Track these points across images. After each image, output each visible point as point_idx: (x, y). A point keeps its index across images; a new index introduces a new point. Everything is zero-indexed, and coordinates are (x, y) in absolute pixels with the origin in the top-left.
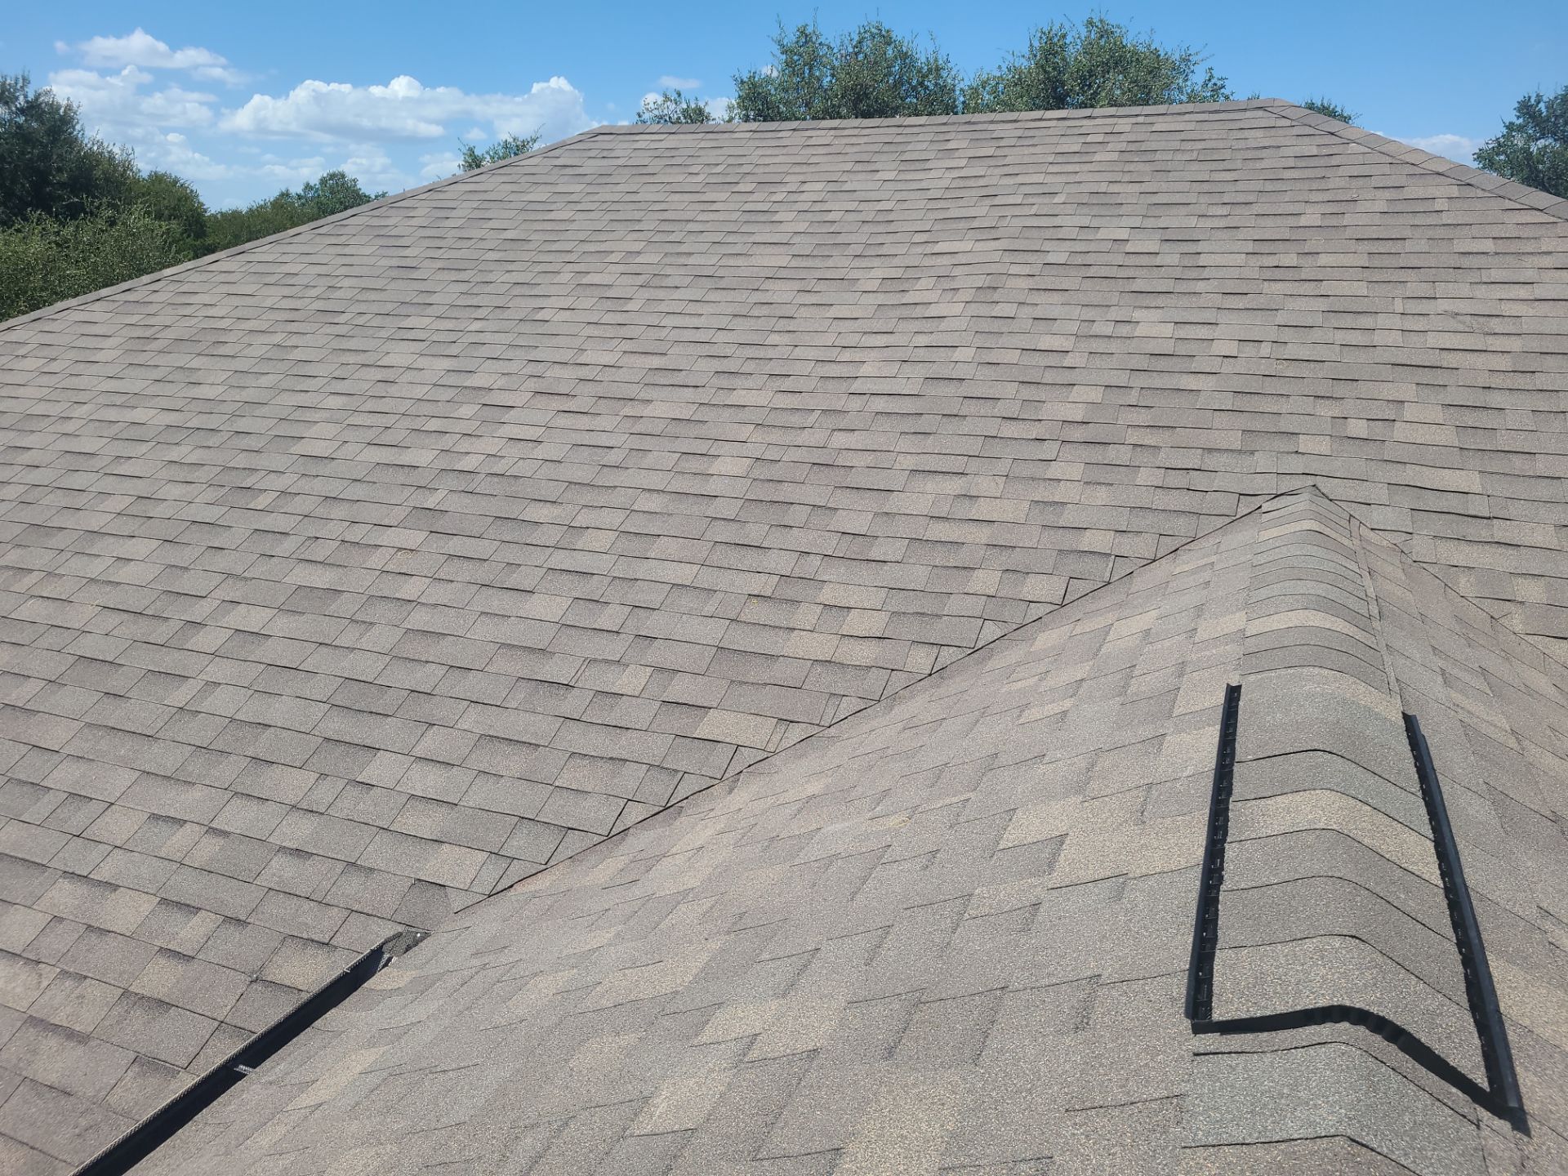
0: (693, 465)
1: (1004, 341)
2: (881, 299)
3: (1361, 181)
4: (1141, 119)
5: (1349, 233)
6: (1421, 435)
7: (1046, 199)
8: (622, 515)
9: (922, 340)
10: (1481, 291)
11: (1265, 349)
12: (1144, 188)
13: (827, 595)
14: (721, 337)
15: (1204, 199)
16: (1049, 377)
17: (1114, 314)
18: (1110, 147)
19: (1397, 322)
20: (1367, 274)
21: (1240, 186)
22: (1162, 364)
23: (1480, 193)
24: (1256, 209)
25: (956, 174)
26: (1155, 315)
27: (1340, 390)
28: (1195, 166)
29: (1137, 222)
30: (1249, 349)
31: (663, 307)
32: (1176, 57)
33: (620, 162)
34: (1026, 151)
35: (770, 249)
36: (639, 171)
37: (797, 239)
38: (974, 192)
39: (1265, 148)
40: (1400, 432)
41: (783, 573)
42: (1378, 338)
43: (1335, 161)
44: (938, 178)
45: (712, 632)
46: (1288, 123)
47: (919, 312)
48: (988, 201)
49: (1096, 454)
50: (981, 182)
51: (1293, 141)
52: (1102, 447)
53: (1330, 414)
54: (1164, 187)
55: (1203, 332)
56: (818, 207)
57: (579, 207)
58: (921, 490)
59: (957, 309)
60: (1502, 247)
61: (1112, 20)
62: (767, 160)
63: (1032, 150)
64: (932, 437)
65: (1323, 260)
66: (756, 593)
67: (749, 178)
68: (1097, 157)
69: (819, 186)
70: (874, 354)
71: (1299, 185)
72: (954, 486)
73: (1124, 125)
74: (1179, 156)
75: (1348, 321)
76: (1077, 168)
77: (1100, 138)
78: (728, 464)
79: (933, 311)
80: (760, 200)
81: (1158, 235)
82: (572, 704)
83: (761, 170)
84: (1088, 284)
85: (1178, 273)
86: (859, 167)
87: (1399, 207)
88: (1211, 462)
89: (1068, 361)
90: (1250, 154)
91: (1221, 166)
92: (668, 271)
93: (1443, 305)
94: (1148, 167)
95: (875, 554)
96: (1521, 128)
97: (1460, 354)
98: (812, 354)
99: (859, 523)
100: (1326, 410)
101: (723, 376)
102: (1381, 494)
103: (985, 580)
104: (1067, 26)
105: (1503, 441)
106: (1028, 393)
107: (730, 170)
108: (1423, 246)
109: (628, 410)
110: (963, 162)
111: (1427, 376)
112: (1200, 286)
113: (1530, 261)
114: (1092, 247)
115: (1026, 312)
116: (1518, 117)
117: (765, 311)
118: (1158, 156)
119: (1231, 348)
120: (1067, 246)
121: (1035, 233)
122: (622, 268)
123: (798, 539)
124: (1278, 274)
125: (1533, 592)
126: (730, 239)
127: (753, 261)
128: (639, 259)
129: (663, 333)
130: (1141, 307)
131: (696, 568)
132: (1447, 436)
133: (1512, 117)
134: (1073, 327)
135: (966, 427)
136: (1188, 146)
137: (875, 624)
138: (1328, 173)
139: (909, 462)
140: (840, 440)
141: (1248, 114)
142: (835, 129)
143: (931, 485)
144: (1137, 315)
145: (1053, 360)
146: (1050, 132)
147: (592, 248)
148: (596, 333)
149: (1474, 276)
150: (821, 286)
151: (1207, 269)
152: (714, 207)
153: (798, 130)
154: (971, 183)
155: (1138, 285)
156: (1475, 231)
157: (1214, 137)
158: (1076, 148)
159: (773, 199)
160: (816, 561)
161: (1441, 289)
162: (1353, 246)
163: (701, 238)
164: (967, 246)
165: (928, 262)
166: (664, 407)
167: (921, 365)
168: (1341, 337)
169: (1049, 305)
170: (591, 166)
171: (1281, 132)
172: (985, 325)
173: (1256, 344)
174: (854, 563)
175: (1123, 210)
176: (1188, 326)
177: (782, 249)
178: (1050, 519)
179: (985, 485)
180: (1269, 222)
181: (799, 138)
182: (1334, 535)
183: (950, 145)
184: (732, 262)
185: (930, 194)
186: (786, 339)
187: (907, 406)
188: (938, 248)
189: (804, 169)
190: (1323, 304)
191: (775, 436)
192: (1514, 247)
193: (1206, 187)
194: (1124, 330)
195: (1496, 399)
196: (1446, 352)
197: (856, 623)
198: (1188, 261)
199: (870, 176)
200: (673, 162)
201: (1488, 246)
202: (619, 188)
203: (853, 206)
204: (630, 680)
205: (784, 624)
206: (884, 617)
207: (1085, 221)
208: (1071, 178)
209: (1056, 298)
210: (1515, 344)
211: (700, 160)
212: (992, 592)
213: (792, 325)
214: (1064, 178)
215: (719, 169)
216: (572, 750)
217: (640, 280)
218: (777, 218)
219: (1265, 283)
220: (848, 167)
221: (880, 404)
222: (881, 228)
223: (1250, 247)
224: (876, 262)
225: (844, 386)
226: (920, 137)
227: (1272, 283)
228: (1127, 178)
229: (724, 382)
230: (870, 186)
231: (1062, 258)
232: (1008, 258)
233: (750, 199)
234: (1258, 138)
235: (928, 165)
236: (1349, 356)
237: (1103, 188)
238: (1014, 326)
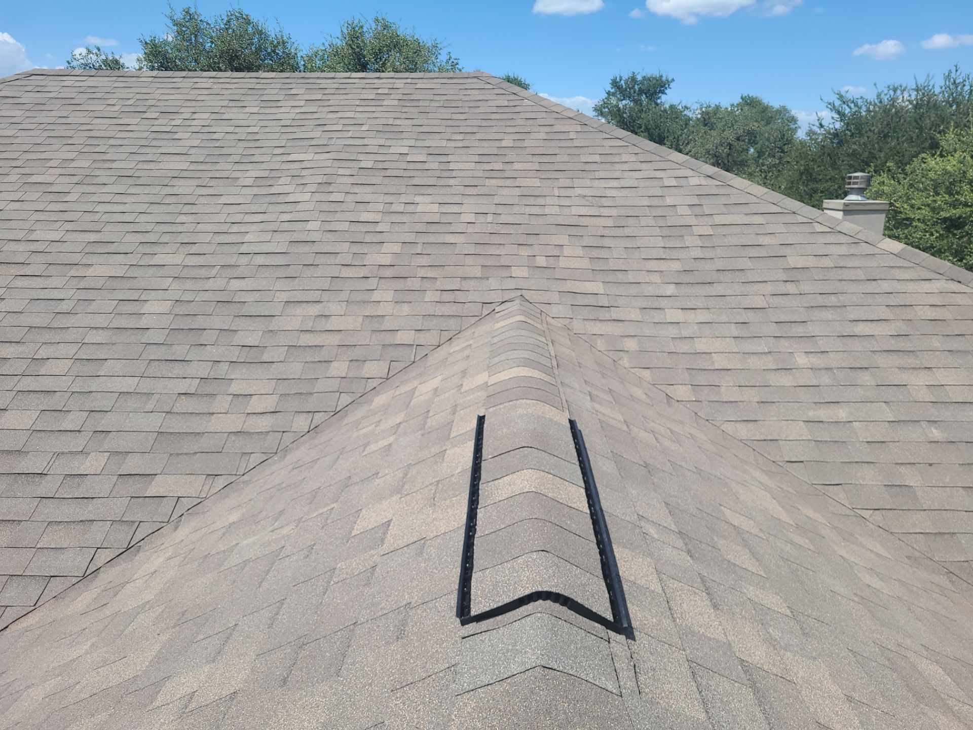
0: (129, 308)
1: (339, 216)
2: (256, 191)
3: (531, 122)
4: (409, 81)
5: (528, 151)
6: (574, 263)
7: (357, 128)
8: (75, 347)
9: (285, 217)
10: (596, 183)
11: (490, 218)
12: (415, 122)
13: (235, 388)
14: (142, 218)
15: (449, 130)
16: (368, 238)
17: (404, 198)
18: (392, 97)
19: (556, 201)
20: (539, 174)
21: (469, 123)
22: (434, 228)
23: (591, 129)
24: (478, 136)
25: (298, 110)
26: (427, 199)
27: (532, 240)
28: (442, 110)
29: (412, 143)
30: (481, 219)
31: (95, 198)
32: (429, 44)
33: (51, 95)
34: (342, 97)
35: (178, 158)
36: (69, 102)
37: (192, 151)
38: (311, 122)
39: (480, 100)
40: (563, 262)
41: (202, 376)
42: (547, 210)
43: (517, 109)
44: (287, 112)
45: (154, 422)
46: (491, 87)
47: (282, 199)
48: (321, 128)
49: (400, 285)
50: (315, 116)
51: (495, 97)
52: (403, 280)
53: (527, 254)
54: (426, 122)
55: (455, 209)
56: (206, 130)
57: (21, 127)
58: (293, 314)
59: (307, 197)
60: (604, 158)
61: (390, 19)
62: (166, 97)
63: (345, 97)
64: (297, 279)
65: (516, 166)
66: (183, 392)
67: (153, 109)
68: (385, 103)
69: (206, 116)
70: (253, 227)
71: (500, 123)
72: (314, 310)
73: (399, 84)
74: (433, 104)
75: (531, 201)
76: (374, 109)
77: (386, 91)
78: (155, 306)
79: (291, 198)
80: (163, 124)
81: (425, 151)
82: (46, 487)
83: (162, 103)
84: (387, 180)
85: (438, 174)
86: (232, 104)
87: (553, 136)
88: (467, 285)
89: (379, 228)
90: (472, 104)
91: (457, 110)
92: (97, 172)
93: (578, 191)
94: (416, 110)
95: (265, 358)
96: (614, 94)
97: (588, 218)
98: (210, 228)
99: (253, 339)
100: (525, 252)
101: (145, 245)
102: (555, 298)
103: (339, 368)
104: (363, 21)
105: (612, 265)
106: (356, 248)
107: (138, 103)
108: (566, 159)
109: (74, 272)
110: (302, 103)
111: (573, 231)
112: (451, 182)
113: (618, 166)
114: (387, 158)
115: (350, 198)
116: (612, 88)
117: (173, 199)
118: (421, 103)
119: (471, 218)
120: (372, 157)
121: (352, 149)
122: (59, 171)
123: (213, 352)
124: (493, 174)
125: (631, 345)
126: (143, 150)
127: (161, 166)
128: (73, 165)
129: (97, 217)
130: (419, 194)
131: (137, 379)
132: (585, 264)
133: (609, 88)
134: (380, 207)
135: (319, 272)
136: (438, 98)
137: (270, 403)
138: (514, 116)
139: (284, 297)
140: (235, 285)
141: (469, 81)
142: (213, 78)
143: (300, 310)
144: (418, 199)
145: (370, 228)
146: (356, 86)
147: (34, 156)
148: (43, 218)
149: (592, 175)
150: (213, 183)
151: (455, 172)
152: (129, 128)
153: (187, 77)
154: (309, 116)
155: (416, 181)
156: (590, 150)
157: (452, 93)
158: (372, 97)
159: (173, 123)
160: (225, 366)
161: (576, 182)
162: (530, 158)
163: (121, 149)
164: (309, 156)
165: (285, 166)
166: (101, 269)
167: (286, 233)
168: (528, 210)
169: (364, 194)
170: (27, 98)
171: (487, 92)
172: (325, 207)
173: (484, 215)
174: (252, 365)
175: (404, 135)
176: (446, 205)
177: (183, 158)
178: (376, 326)
179: (334, 308)
180: (486, 144)
181: (188, 83)
182: (532, 323)
183: (293, 92)
184: (146, 166)
185: (283, 123)
186: (191, 218)
187: (280, 260)
188: (291, 158)
189: (194, 103)
190: (517, 192)
191: (189, 285)
192: (609, 159)
193: (449, 123)
194: (410, 208)
195: (607, 242)
196: (581, 217)
197: (256, 405)
198: (443, 167)
199: (241, 110)
200: (94, 96)
201: (597, 158)
202: (53, 114)
203: (231, 129)
204: (93, 464)
205: (206, 411)
206: (275, 398)
207: (382, 142)
208: (371, 115)
209: (368, 189)
210: (614, 212)
211: (115, 96)
212: (344, 375)
213: (194, 209)
214: (367, 115)
215: (130, 102)
216: (49, 520)
217: (75, 179)
218: (176, 136)
219: (487, 179)
220: (225, 103)
221: (260, 260)
222: (251, 144)
223: (477, 159)
224: (250, 167)
225: (235, 249)
226: (272, 86)
227: (490, 180)
228: (404, 116)
229: (148, 249)
230: (241, 116)
231: (370, 165)
232: (336, 164)
233: (156, 123)
234: (475, 95)
235: (279, 104)
236: (534, 221)
237: (391, 122)
238: (344, 207)
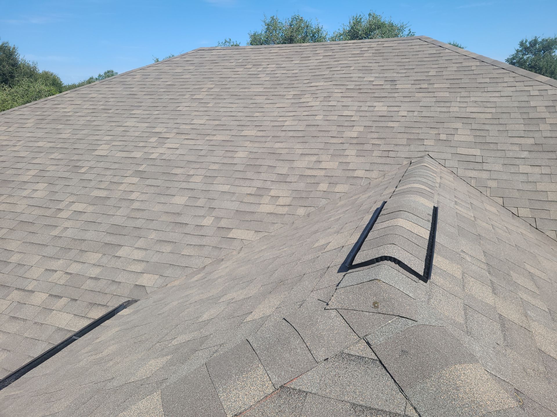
0: (230, 154)
1: (332, 113)
2: (293, 101)
3: (449, 61)
4: (380, 43)
5: (444, 77)
6: (463, 138)
7: (348, 69)
8: (205, 171)
9: (305, 113)
10: (484, 94)
11: (416, 114)
12: (380, 64)
13: (272, 193)
14: (240, 114)
15: (398, 68)
16: (346, 124)
17: (369, 104)
18: (369, 52)
19: (458, 104)
20: (449, 90)
21: (410, 63)
22: (383, 119)
23: (486, 64)
24: (415, 70)
25: (319, 61)
26: (381, 104)
27: (439, 125)
28: (396, 57)
29: (377, 75)
30: (411, 114)
31: (220, 105)
32: (399, 26)
33: (206, 59)
34: (342, 53)
35: (258, 86)
36: (214, 62)
37: (265, 83)
38: (325, 67)
39: (419, 51)
40: (456, 138)
41: (258, 187)
42: (451, 110)
43: (441, 55)
44: (313, 62)
45: (234, 206)
46: (427, 43)
47: (305, 105)
48: (329, 70)
49: (360, 147)
50: (327, 64)
51: (429, 49)
52: (362, 145)
53: (435, 133)
54: (386, 64)
55: (396, 109)
56: (273, 72)
57: (192, 74)
58: (304, 160)
59: (318, 103)
60: (492, 81)
61: (377, 13)
62: (256, 58)
63: (344, 53)
64: (308, 143)
65: (436, 86)
66: (249, 193)
67: (250, 64)
68: (365, 55)
69: (274, 66)
70: (289, 118)
71: (429, 63)
72: (314, 158)
73: (374, 45)
74: (391, 54)
75: (442, 104)
76: (358, 58)
77: (366, 49)
78: (241, 154)
79: (310, 104)
80: (254, 70)
81: (384, 79)
83: (254, 61)
84: (360, 95)
85: (390, 91)
86: (287, 59)
87: (461, 69)
88: (396, 149)
89: (353, 119)
90: (414, 53)
91: (404, 57)
92: (222, 94)
93: (472, 99)
94: (381, 58)
95: (288, 180)
97: (476, 114)
98: (269, 119)
99: (283, 171)
101: (239, 126)
102: (449, 156)
103: (324, 186)
104: (362, 15)
105: (488, 140)
106: (340, 129)
107: (244, 61)
108: (468, 81)
109: (208, 138)
110: (321, 57)
111: (465, 121)
112: (396, 95)
113: (500, 85)
114: (362, 83)
115: (340, 104)
117: (254, 105)
118: (385, 54)
119: (405, 114)
120: (354, 83)
121: (344, 79)
122: (206, 93)
123: (263, 176)
124: (421, 90)
126: (243, 83)
127: (250, 90)
128: (212, 90)
129: (220, 114)
130: (377, 102)
132: (471, 139)
134: (355, 108)
135: (319, 140)
136: (395, 51)
137: (287, 201)
138: (439, 59)
139: (300, 151)
140: (278, 145)
141: (414, 41)
142: (279, 47)
143: (307, 158)
144: (375, 104)
145: (348, 118)
146: (350, 47)
147: (197, 87)
148: (197, 114)
149: (482, 90)
150: (274, 97)
151: (399, 89)
152: (238, 73)
153: (267, 48)
154: (324, 64)
155: (376, 95)
156: (484, 76)
157: (403, 48)
158: (358, 52)
159: (258, 70)
160: (269, 183)
161: (472, 94)
162: (445, 81)
163: (233, 83)
164: (322, 84)
165: (309, 89)
166: (219, 137)
167: (305, 121)
168: (439, 109)
169: (347, 102)
170: (196, 61)
171: (424, 46)
172: (325, 108)
173: (413, 112)
174: (281, 183)
175: (373, 71)
176: (391, 107)
177: (261, 86)
178: (345, 168)
179: (324, 158)
180: (419, 74)
181: (267, 51)
182: (431, 167)
183: (317, 52)
184: (244, 90)
185: (310, 68)
186: (261, 114)
187: (300, 134)
188: (312, 85)
189: (269, 60)
190: (434, 99)
191: (256, 145)
192: (495, 81)
193: (400, 64)
194: (371, 109)
195: (487, 127)
196: (472, 113)
197: (281, 201)
198: (393, 87)
199: (290, 62)
200: (225, 59)
201: (488, 80)
202: (206, 67)
203: (284, 72)
204: (207, 221)
205: (258, 202)
206: (290, 199)
207: (360, 75)
208: (356, 62)
209: (350, 99)
210: (493, 110)
211: (233, 58)
212: (325, 190)
213: (263, 110)
214: (354, 62)
215: (240, 61)
217: (212, 97)
218: (259, 76)
219: (417, 93)
220: (283, 59)
221: (291, 134)
222: (293, 79)
223: (413, 82)
224: (291, 90)
225: (279, 129)
226: (307, 50)
227: (419, 93)
228: (375, 61)
229: (240, 128)
230: (290, 65)
231: (352, 87)
232: (334, 87)
233: (250, 70)
234: (417, 48)
235: (310, 58)
236: (442, 115)
237: (367, 64)
238: (336, 108)
